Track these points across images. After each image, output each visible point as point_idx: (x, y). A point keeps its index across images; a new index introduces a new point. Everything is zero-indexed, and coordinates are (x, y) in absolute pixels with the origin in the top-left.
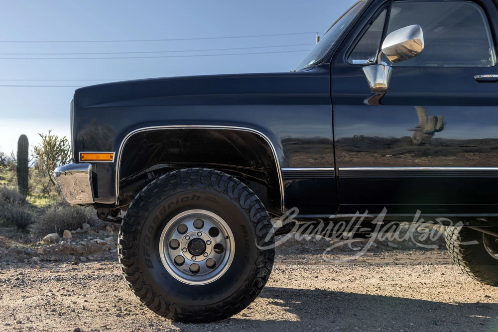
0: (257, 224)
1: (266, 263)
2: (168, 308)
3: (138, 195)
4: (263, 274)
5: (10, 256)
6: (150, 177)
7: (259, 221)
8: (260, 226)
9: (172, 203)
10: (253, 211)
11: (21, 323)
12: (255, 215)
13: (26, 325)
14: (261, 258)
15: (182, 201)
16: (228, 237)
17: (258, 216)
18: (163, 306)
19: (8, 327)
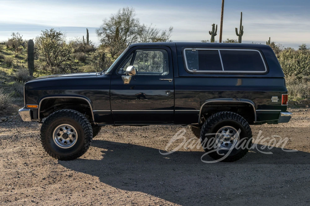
0: (84, 129)
1: (87, 142)
2: (55, 156)
3: (51, 114)
4: (87, 145)
5: (17, 119)
6: (55, 108)
7: (85, 128)
8: (85, 129)
9: (56, 122)
10: (83, 125)
11: (8, 160)
12: (83, 126)
13: (10, 161)
14: (85, 140)
15: (60, 121)
16: (76, 133)
17: (85, 126)
18: (54, 155)
19: (4, 162)
